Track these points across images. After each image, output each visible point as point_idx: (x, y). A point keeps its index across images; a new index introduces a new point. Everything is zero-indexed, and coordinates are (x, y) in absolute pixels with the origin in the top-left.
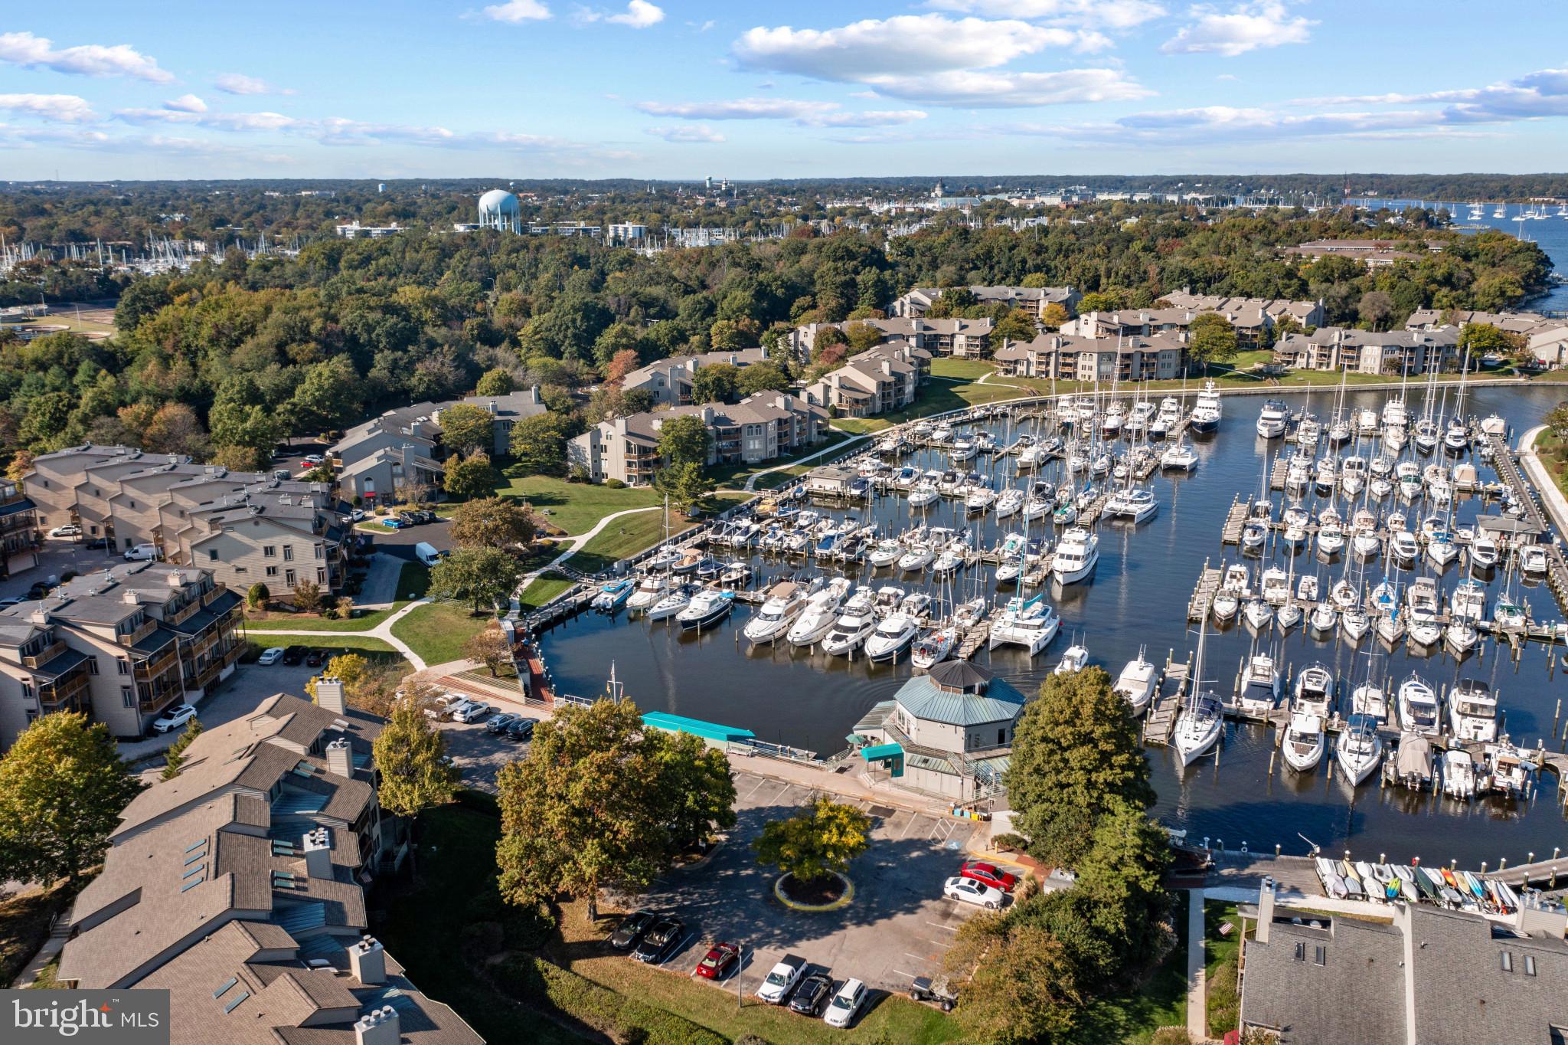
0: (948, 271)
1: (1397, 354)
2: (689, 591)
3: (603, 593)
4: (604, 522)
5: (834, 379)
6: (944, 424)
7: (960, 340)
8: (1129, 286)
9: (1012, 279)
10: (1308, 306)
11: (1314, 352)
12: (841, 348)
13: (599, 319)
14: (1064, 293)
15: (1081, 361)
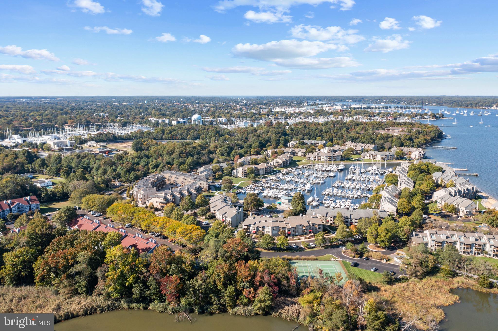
0: (300, 136)
1: (383, 156)
2: (254, 191)
3: (243, 191)
4: (240, 183)
5: (275, 161)
6: (294, 169)
7: (300, 153)
8: (339, 140)
9: (314, 138)
10: (373, 145)
11: (368, 156)
12: (276, 155)
13: (231, 149)
14: (323, 142)
15: (322, 157)
